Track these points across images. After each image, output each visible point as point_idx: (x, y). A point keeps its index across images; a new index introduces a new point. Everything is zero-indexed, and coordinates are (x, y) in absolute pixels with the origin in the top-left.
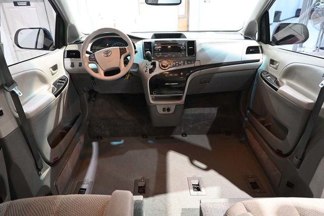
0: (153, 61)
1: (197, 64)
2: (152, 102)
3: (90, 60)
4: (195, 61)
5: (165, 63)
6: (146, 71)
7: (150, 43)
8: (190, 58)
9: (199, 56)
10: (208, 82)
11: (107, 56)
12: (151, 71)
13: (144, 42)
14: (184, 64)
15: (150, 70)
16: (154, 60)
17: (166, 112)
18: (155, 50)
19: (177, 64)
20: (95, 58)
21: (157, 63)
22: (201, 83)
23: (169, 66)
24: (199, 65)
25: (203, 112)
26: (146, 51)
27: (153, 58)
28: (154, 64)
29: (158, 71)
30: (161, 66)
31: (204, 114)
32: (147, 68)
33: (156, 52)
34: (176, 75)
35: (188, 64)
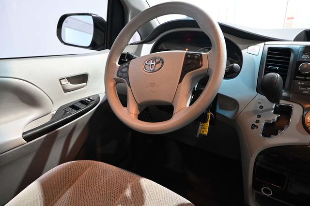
0: (283, 102)
3: (118, 76)
6: (254, 127)
7: (287, 51)
11: (154, 71)
12: (271, 130)
13: (269, 49)
15: (267, 125)
16: (286, 99)
18: (297, 72)
20: (127, 72)
21: (297, 110)
26: (268, 71)
27: (284, 94)
28: (285, 113)
30: (307, 123)
32: (258, 119)
33: (299, 77)
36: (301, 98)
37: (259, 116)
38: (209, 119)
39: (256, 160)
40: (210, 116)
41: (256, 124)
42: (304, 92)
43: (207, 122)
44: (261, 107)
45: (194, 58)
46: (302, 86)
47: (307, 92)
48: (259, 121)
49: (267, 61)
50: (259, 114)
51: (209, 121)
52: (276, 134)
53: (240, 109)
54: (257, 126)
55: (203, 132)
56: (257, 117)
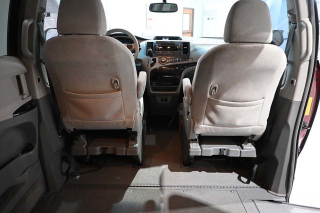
0: (153, 57)
1: (190, 61)
2: (151, 91)
4: (188, 58)
5: (164, 59)
6: (148, 65)
7: (152, 43)
8: (185, 56)
9: (192, 54)
13: (148, 42)
14: (179, 61)
15: (151, 64)
17: (164, 102)
18: (156, 49)
19: (174, 60)
21: (157, 59)
23: (167, 62)
26: (148, 49)
30: (160, 61)
34: (172, 69)
35: (182, 60)
36: (158, 55)
44: (149, 60)
46: (157, 52)
49: (147, 46)
50: (149, 62)
52: (153, 66)
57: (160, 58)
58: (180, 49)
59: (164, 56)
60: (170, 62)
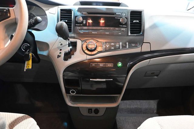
0: (72, 40)
1: (145, 48)
2: (69, 103)
4: (142, 42)
5: (92, 44)
6: (59, 56)
7: (70, 11)
8: (135, 37)
9: (149, 35)
10: (157, 76)
12: (68, 56)
13: (62, 10)
14: (124, 47)
16: (74, 38)
17: (93, 114)
19: (112, 46)
21: (79, 43)
22: (145, 76)
23: (99, 49)
24: (149, 50)
25: (139, 107)
28: (74, 45)
29: (78, 57)
30: (84, 48)
31: (141, 109)
32: (60, 51)
33: (78, 25)
34: (110, 65)
35: (130, 47)
36: (80, 36)
37: (61, 50)
38: (31, 58)
39: (63, 76)
40: (31, 55)
41: (60, 55)
42: (81, 33)
43: (30, 60)
44: (61, 44)
45: (4, 11)
46: (80, 30)
47: (82, 33)
48: (61, 53)
49: (61, 17)
50: (61, 49)
51: (31, 59)
52: (70, 58)
53: (50, 48)
54: (60, 56)
55: (29, 67)
56: (60, 50)
57: (85, 41)
58: (126, 24)
59: (93, 36)
60: (106, 51)
